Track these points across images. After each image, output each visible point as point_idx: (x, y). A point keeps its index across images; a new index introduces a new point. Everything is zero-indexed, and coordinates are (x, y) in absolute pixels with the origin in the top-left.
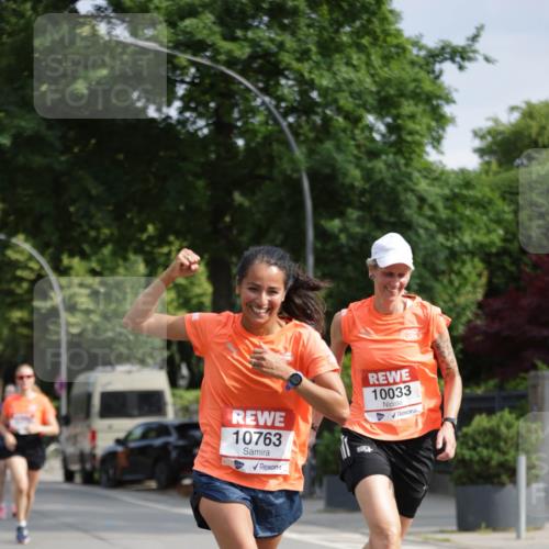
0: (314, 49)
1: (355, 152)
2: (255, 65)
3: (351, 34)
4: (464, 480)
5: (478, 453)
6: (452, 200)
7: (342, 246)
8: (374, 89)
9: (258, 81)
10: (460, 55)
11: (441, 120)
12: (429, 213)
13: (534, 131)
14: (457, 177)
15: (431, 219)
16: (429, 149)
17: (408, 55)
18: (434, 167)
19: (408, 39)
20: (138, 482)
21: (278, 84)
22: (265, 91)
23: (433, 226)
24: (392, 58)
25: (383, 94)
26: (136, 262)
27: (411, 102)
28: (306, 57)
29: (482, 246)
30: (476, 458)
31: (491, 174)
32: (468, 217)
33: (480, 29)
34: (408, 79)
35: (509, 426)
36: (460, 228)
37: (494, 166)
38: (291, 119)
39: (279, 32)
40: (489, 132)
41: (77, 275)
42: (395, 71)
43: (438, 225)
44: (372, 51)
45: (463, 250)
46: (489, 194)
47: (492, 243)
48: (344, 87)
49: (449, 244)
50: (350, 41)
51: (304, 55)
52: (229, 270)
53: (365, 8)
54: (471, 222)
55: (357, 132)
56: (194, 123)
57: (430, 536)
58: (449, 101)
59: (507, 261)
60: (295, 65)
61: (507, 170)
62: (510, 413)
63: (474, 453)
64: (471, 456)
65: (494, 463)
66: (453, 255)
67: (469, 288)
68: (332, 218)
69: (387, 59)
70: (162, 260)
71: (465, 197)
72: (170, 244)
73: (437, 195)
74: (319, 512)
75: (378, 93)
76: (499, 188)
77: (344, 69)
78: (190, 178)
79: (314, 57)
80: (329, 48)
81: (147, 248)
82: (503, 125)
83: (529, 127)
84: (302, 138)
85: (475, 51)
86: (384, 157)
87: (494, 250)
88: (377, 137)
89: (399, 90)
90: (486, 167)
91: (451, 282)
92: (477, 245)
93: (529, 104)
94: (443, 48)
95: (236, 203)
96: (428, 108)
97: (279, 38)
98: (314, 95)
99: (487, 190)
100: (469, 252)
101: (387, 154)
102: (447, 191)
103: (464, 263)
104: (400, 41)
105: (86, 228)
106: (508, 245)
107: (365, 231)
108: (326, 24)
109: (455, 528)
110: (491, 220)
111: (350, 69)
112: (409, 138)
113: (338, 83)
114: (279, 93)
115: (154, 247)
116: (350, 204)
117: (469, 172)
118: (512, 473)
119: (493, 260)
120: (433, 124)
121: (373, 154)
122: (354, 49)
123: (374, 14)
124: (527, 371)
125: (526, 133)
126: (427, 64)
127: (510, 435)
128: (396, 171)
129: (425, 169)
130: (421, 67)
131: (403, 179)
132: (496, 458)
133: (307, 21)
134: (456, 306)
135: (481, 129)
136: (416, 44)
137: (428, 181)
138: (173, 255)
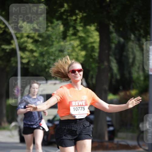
26: (58, 24)
52: (109, 29)
70: (72, 23)
81: (65, 17)
115: (68, 16)
138: (79, 20)
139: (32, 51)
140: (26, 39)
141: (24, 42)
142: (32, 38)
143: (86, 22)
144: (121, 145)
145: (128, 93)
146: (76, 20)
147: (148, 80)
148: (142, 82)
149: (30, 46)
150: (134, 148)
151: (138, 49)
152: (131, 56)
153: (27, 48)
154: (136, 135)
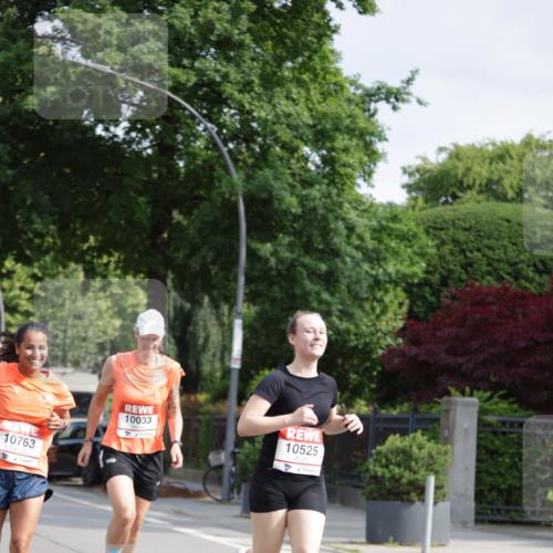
0: (257, 81)
1: (291, 181)
2: (200, 93)
3: (293, 69)
4: (375, 495)
5: (390, 471)
6: (379, 232)
7: (271, 268)
8: (311, 122)
9: (202, 108)
10: (394, 96)
11: (373, 156)
12: (357, 242)
13: (460, 172)
14: (384, 210)
15: (358, 248)
16: (360, 181)
17: (345, 93)
18: (365, 200)
19: (346, 78)
20: (65, 478)
21: (221, 111)
22: (209, 117)
23: (359, 255)
24: (331, 94)
25: (319, 127)
26: (76, 270)
27: (346, 136)
28: (248, 88)
29: (405, 276)
30: (388, 475)
31: (417, 209)
32: (393, 248)
33: (415, 73)
34: (344, 115)
35: (420, 447)
36: (385, 259)
37: (421, 202)
38: (231, 146)
39: (225, 63)
40: (418, 170)
41: (19, 280)
42: (331, 106)
43: (364, 254)
44: (312, 87)
45: (386, 278)
46: (415, 229)
47: (415, 274)
48: (283, 120)
49: (374, 273)
50: (291, 75)
51: (246, 87)
53: (307, 46)
54: (396, 253)
55: (293, 161)
56: (139, 143)
57: (340, 546)
58: (382, 138)
59: (427, 292)
60: (237, 95)
61: (433, 207)
62: (423, 435)
63: (386, 470)
64: (383, 473)
65: (404, 481)
66: (377, 284)
67: (390, 315)
68: (264, 241)
69: (325, 95)
70: (100, 269)
71: (392, 229)
72: (110, 255)
73: (366, 226)
74: (236, 516)
75: (314, 126)
76: (424, 223)
77: (284, 102)
78: (132, 194)
79: (256, 89)
80: (270, 81)
81: (88, 258)
82: (431, 164)
83: (456, 167)
84: (241, 164)
85: (408, 94)
86: (317, 187)
87: (416, 281)
88: (313, 168)
89: (334, 124)
90: (413, 202)
91: (373, 309)
92: (400, 275)
93: (456, 146)
94: (379, 89)
95: (174, 221)
96: (361, 144)
97: (224, 70)
98: (254, 125)
99: (412, 224)
100: (391, 281)
101: (320, 184)
102: (375, 223)
103: (387, 291)
104: (339, 79)
105: (31, 235)
106: (430, 276)
107: (294, 256)
108: (269, 58)
109: (364, 540)
110: (415, 253)
111: (290, 103)
112: (342, 170)
113: (277, 116)
114: (221, 120)
115: (94, 257)
116: (282, 229)
117: (396, 205)
118: (421, 491)
119: (415, 289)
120: (366, 158)
121: (308, 183)
122: (295, 84)
123: (315, 52)
124: (441, 397)
125: (453, 173)
126: (363, 102)
127: (422, 456)
128: (328, 200)
129: (356, 201)
130: (357, 105)
131: (334, 208)
132: (407, 476)
133: (252, 55)
134: (377, 331)
135: (410, 167)
136: (353, 83)
137: (357, 212)
138: (112, 266)
139: (27, 314)
140: (17, 292)
141: (15, 297)
142: (30, 291)
143: (127, 268)
144: (173, 488)
145: (192, 398)
146: (107, 264)
147: (229, 379)
148: (218, 381)
149: (25, 305)
150: (196, 495)
151: (214, 321)
152: (202, 335)
153: (20, 309)
154: (202, 472)
